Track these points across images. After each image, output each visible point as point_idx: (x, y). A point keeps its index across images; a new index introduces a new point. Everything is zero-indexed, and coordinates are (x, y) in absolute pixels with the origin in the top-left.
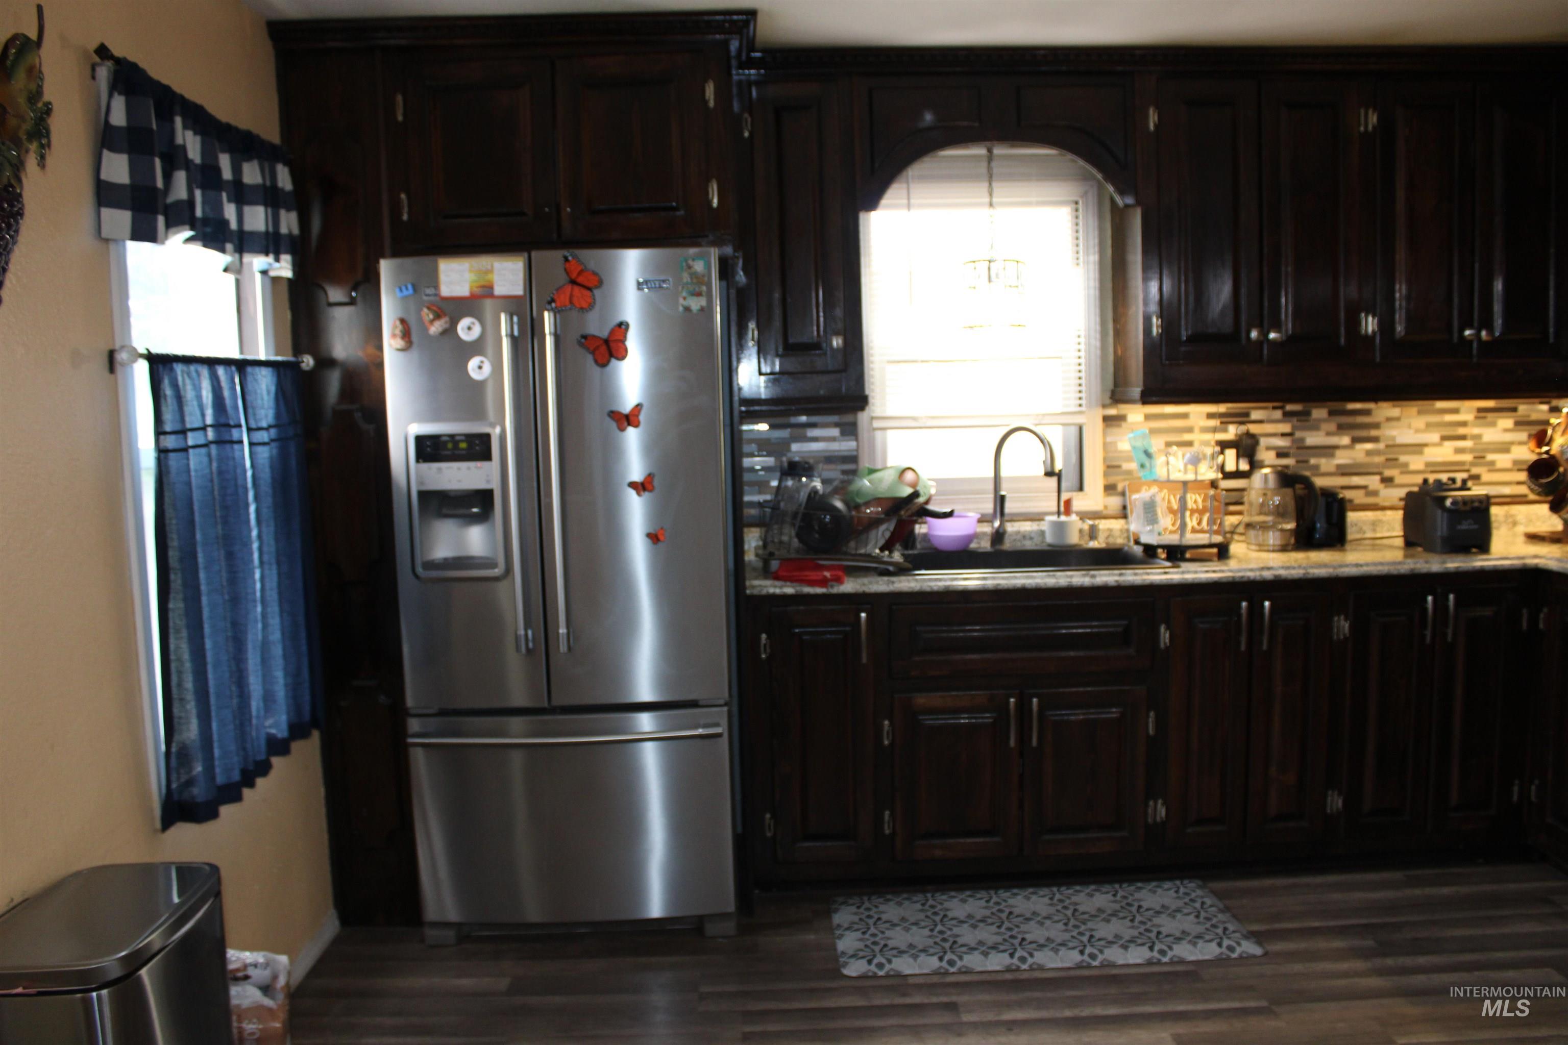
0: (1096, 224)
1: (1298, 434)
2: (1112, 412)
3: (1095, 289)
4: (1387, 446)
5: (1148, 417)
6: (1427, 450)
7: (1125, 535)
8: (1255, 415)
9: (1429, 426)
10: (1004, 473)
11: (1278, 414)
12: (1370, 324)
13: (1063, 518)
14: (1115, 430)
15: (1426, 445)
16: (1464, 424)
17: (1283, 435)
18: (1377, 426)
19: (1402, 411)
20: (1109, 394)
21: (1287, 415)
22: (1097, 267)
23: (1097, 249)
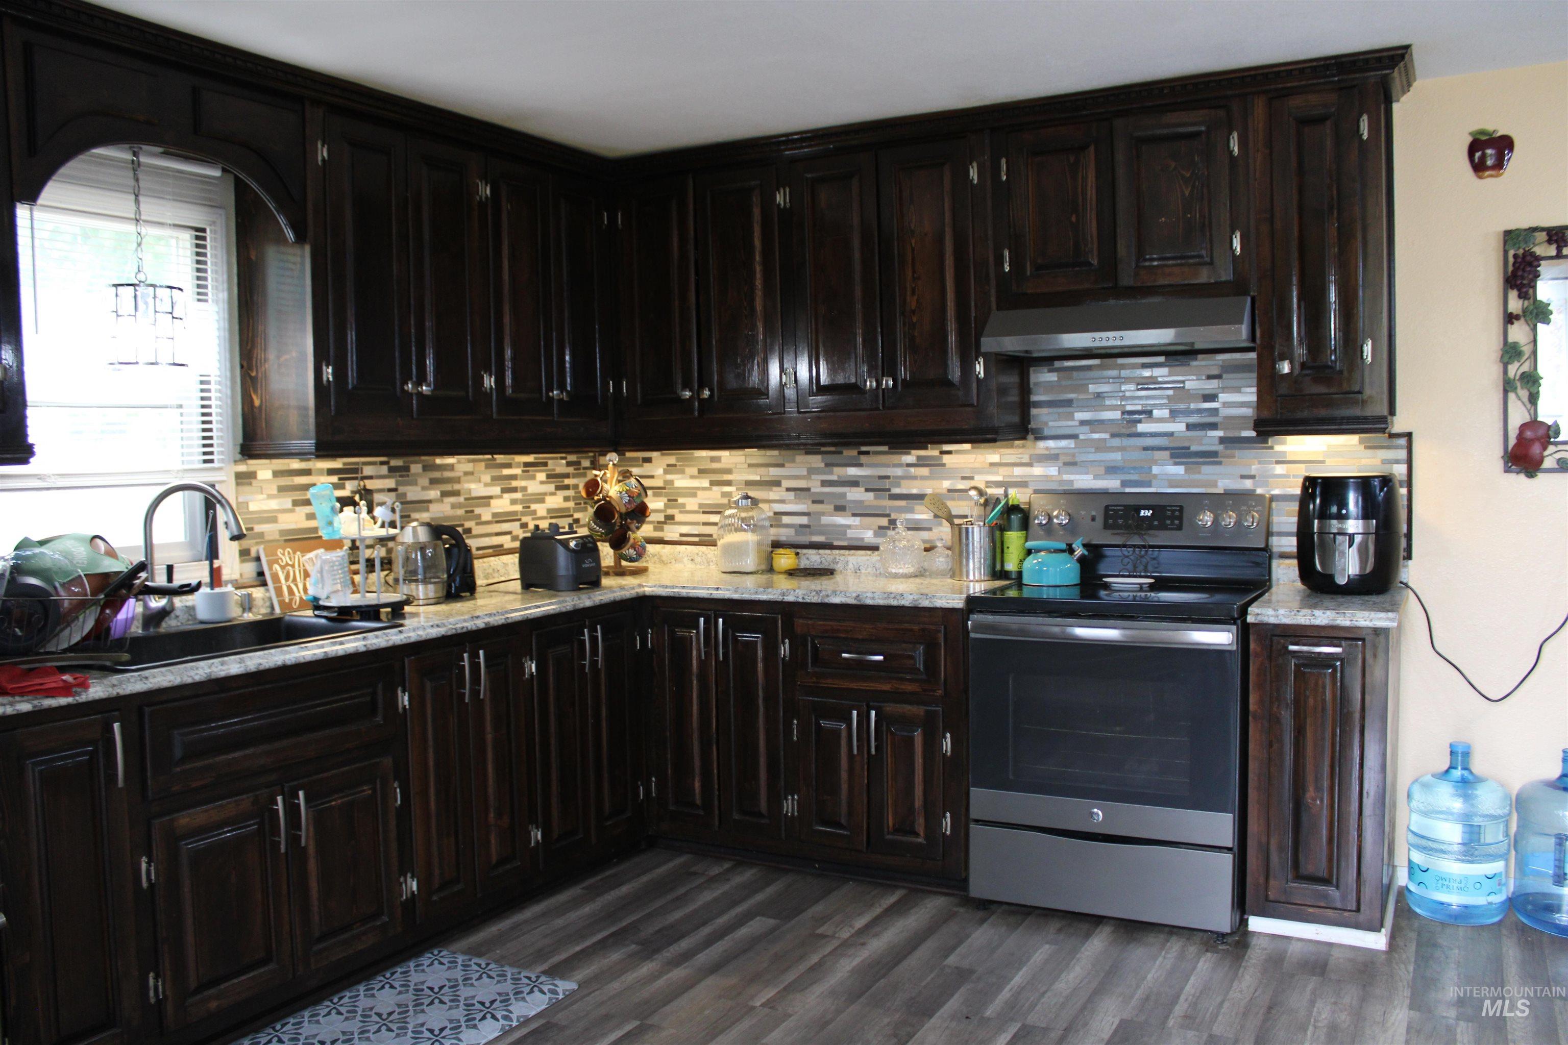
0: (225, 258)
1: (401, 489)
2: (242, 468)
3: (224, 331)
4: (466, 499)
5: (276, 474)
6: (493, 502)
7: (268, 604)
8: (368, 471)
9: (495, 479)
10: (156, 540)
11: (384, 470)
12: (489, 382)
13: (217, 590)
14: (246, 488)
15: (491, 497)
16: (514, 477)
17: (390, 490)
18: (458, 480)
19: (474, 466)
20: (238, 449)
21: (392, 470)
22: (226, 306)
23: (225, 286)
